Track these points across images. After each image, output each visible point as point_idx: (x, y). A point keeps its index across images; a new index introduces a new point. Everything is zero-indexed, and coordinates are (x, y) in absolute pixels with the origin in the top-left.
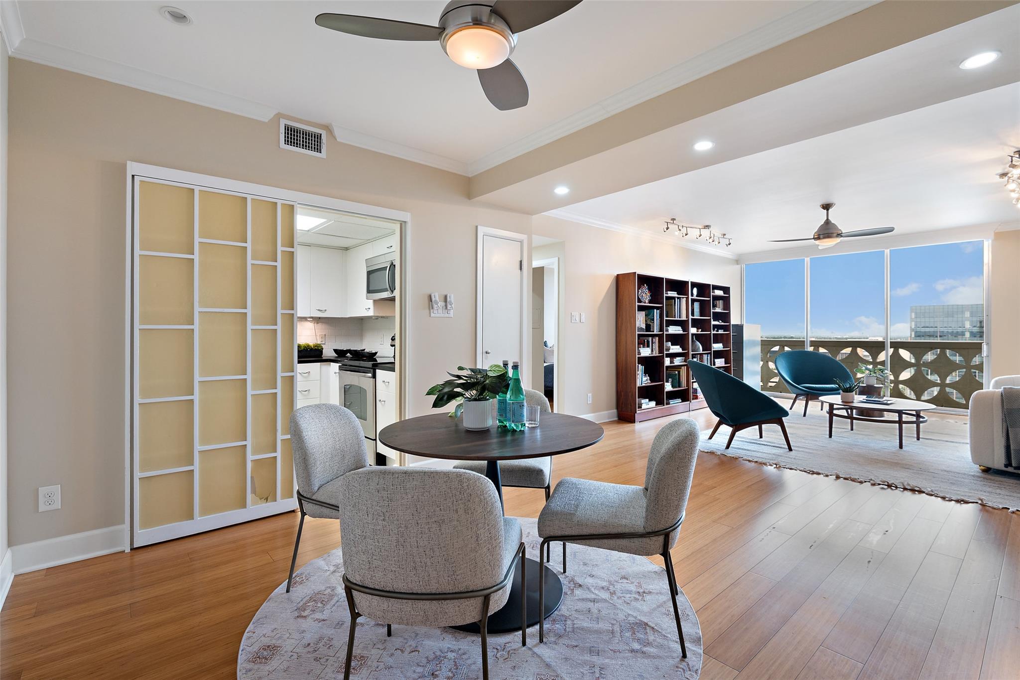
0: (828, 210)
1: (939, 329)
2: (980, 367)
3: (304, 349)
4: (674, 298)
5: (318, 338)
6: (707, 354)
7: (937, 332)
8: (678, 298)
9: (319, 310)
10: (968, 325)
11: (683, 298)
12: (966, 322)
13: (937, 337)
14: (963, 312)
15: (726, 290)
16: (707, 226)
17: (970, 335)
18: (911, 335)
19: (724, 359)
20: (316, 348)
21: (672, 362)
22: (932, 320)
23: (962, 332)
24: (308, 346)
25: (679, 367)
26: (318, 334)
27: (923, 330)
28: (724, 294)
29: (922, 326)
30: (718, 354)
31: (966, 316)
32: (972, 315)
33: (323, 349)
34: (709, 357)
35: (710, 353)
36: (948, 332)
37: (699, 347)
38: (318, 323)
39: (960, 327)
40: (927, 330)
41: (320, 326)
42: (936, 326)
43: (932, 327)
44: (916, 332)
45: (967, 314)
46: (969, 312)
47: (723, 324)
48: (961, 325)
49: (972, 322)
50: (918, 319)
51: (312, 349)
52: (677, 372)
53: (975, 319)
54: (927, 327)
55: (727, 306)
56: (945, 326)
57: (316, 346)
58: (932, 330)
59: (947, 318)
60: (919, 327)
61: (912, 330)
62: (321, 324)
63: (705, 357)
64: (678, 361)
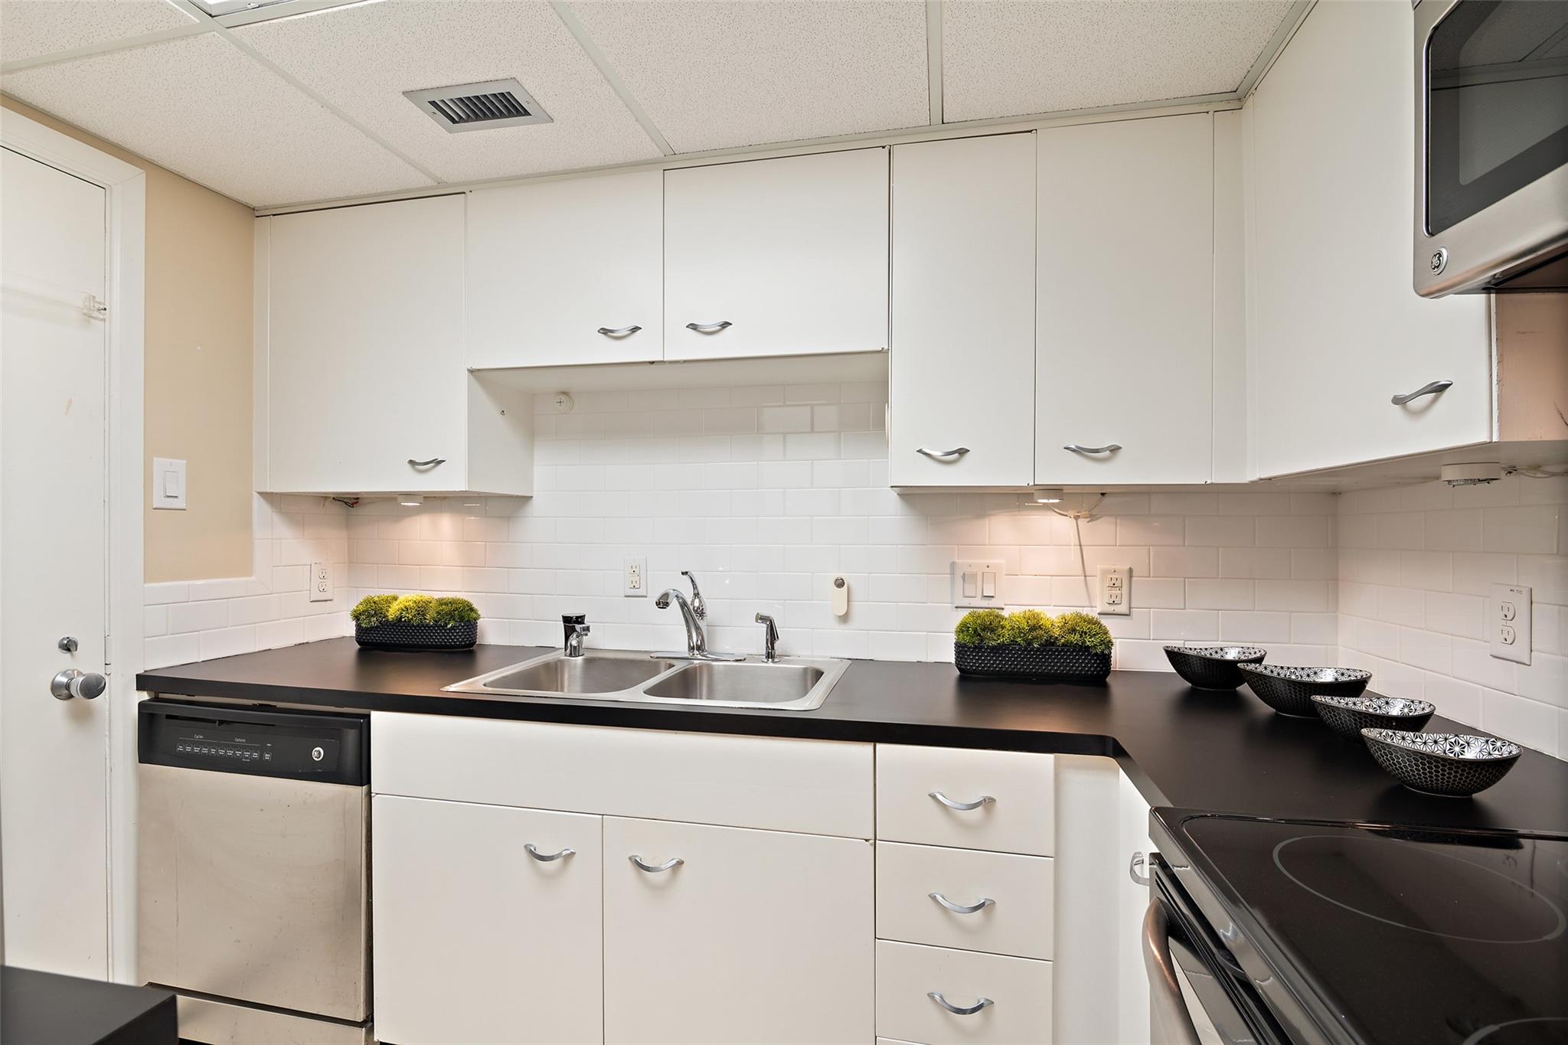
3: (1014, 642)
5: (1097, 585)
9: (1078, 451)
20: (1074, 638)
24: (1033, 628)
26: (1096, 567)
33: (1109, 644)
38: (1092, 518)
41: (1104, 530)
51: (1050, 643)
57: (1073, 631)
62: (1113, 520)
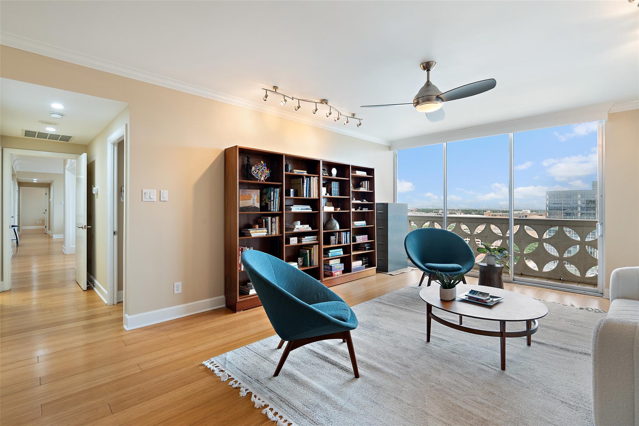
0: (428, 70)
1: (562, 205)
2: (594, 244)
4: (302, 177)
6: (346, 232)
7: (562, 207)
8: (307, 177)
10: (579, 203)
11: (314, 177)
12: (578, 201)
13: (561, 210)
14: (576, 195)
15: (370, 171)
16: (324, 100)
17: (581, 209)
18: (546, 209)
19: (367, 236)
21: (299, 241)
22: (559, 199)
23: (576, 207)
25: (310, 246)
27: (553, 206)
28: (367, 175)
29: (553, 203)
30: (360, 231)
31: (578, 197)
32: (582, 197)
34: (348, 235)
35: (350, 231)
36: (568, 207)
37: (335, 225)
39: (575, 204)
40: (556, 205)
42: (561, 203)
43: (559, 204)
44: (549, 208)
45: (579, 196)
46: (580, 195)
47: (367, 202)
48: (575, 203)
49: (582, 201)
50: (550, 199)
52: (308, 251)
53: (583, 199)
54: (556, 204)
55: (372, 187)
56: (566, 203)
58: (559, 205)
59: (567, 199)
60: (551, 204)
61: (547, 206)
63: (343, 234)
64: (306, 240)
